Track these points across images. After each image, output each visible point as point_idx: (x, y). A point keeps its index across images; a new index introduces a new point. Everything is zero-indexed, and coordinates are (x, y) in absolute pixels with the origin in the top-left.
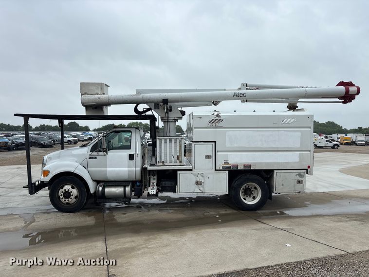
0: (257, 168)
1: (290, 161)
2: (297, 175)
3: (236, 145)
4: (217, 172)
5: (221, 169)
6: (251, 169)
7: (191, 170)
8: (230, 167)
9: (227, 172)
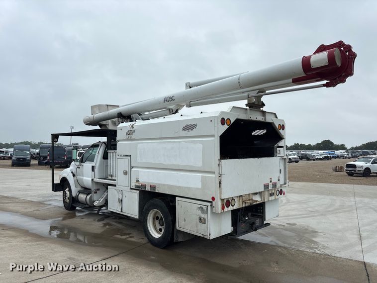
0: (161, 191)
1: (191, 186)
2: (198, 208)
3: (144, 161)
4: (131, 190)
5: (134, 188)
6: (156, 191)
7: (115, 186)
8: (139, 187)
9: (138, 192)
